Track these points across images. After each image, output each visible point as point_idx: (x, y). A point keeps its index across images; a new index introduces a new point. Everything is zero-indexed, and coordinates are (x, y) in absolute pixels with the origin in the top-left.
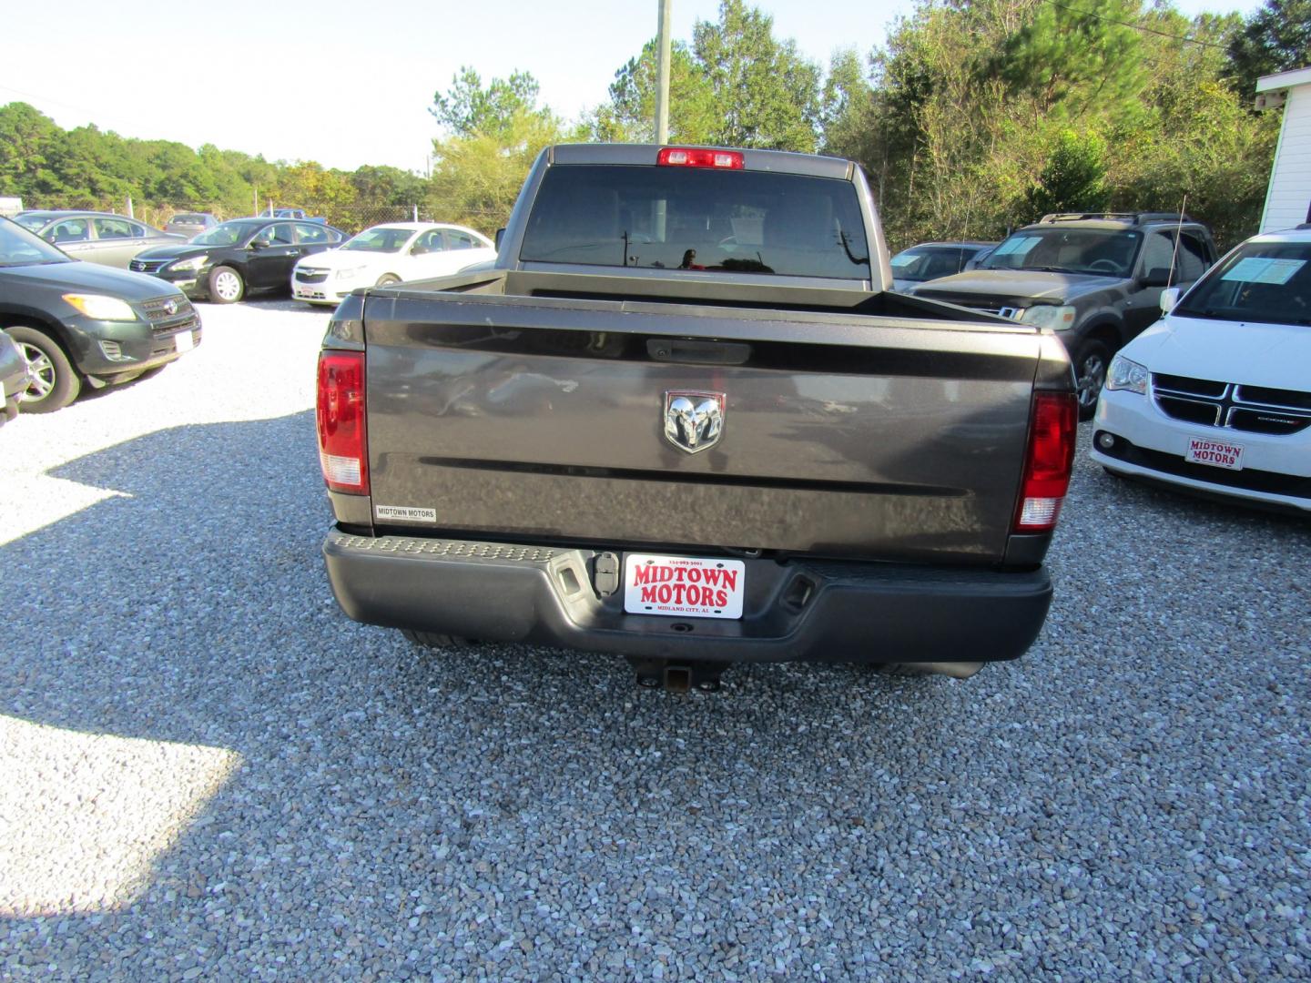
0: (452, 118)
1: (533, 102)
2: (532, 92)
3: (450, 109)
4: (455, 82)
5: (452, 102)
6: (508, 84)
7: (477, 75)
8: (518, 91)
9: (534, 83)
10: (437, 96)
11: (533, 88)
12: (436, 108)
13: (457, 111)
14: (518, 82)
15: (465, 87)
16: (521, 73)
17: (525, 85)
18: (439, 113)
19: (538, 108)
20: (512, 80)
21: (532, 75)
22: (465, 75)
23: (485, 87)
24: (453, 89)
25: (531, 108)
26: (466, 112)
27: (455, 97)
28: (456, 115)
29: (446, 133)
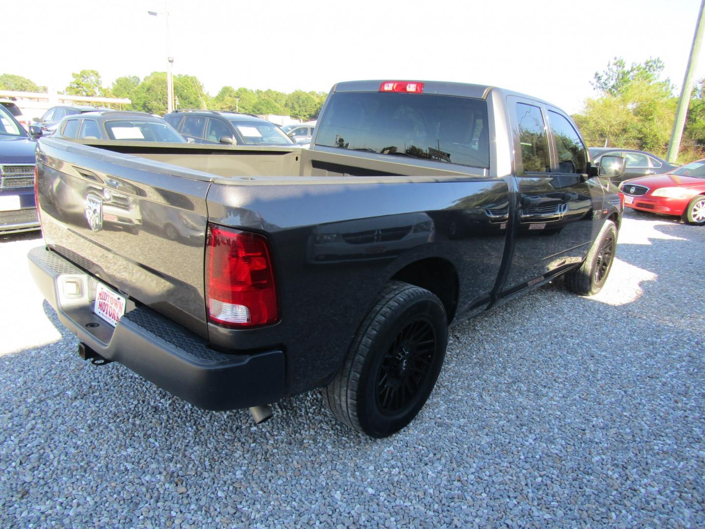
0: (603, 86)
1: (658, 76)
2: (659, 69)
3: (602, 81)
4: (609, 65)
5: (605, 77)
6: (643, 66)
7: (624, 61)
8: (649, 69)
9: (661, 64)
10: (596, 74)
11: (660, 67)
12: (594, 81)
13: (607, 82)
14: (650, 64)
15: (615, 68)
16: (653, 59)
17: (655, 65)
18: (595, 84)
19: (662, 79)
20: (647, 63)
21: (661, 59)
22: (615, 61)
23: (627, 68)
24: (606, 70)
25: (655, 79)
26: (612, 83)
27: (606, 74)
28: (606, 84)
29: (598, 95)
